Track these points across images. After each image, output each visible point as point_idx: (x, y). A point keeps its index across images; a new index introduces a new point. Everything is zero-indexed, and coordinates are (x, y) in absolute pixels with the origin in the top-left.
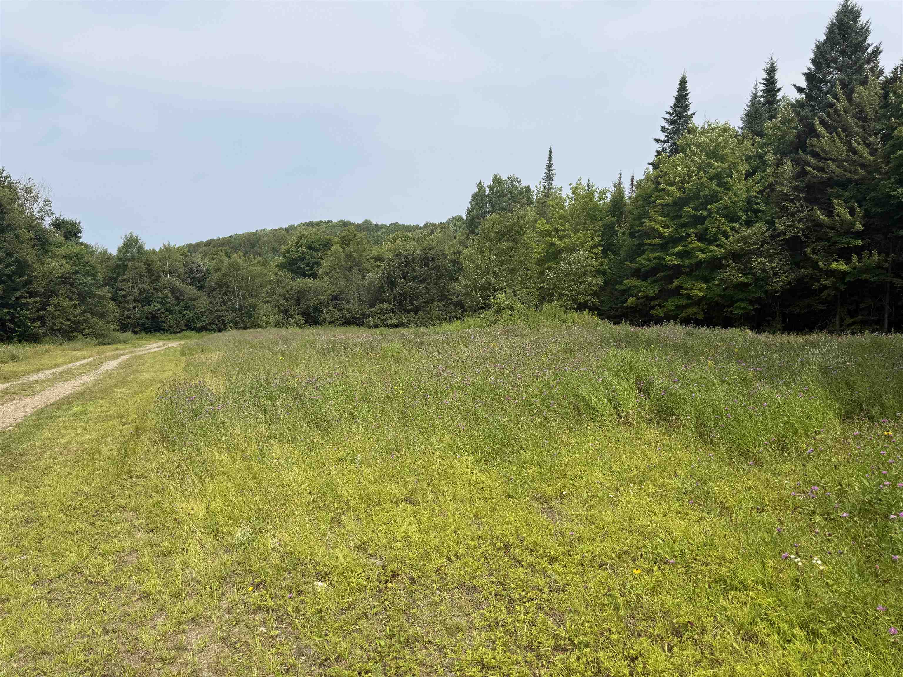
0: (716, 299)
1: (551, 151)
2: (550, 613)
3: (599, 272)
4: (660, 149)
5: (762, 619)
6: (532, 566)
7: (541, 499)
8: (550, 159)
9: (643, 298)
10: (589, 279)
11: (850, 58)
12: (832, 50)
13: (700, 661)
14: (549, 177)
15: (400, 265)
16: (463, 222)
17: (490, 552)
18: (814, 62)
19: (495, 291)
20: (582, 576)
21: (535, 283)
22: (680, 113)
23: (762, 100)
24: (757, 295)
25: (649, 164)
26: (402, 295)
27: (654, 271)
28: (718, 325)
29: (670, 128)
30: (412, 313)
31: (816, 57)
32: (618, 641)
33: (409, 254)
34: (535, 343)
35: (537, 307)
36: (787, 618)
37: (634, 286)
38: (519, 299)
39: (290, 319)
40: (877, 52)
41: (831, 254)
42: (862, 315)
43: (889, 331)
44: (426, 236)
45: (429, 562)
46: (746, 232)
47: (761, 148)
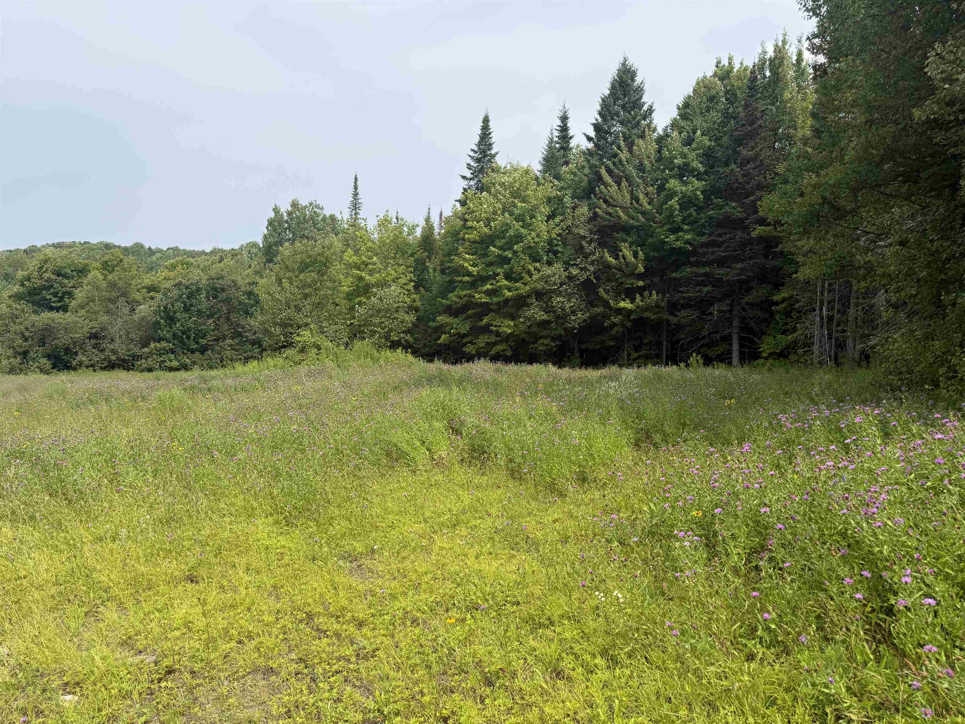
0: (522, 336)
1: (356, 179)
2: (358, 684)
3: (411, 309)
4: (467, 187)
5: (567, 654)
6: (338, 635)
7: (350, 557)
8: (356, 188)
9: (455, 335)
10: (402, 315)
11: (630, 113)
12: (615, 104)
13: (512, 708)
14: (355, 206)
15: (181, 297)
16: (260, 249)
17: (290, 626)
18: (600, 114)
19: (299, 327)
20: (393, 636)
21: (344, 319)
22: (484, 151)
23: (557, 146)
24: (557, 332)
25: (456, 201)
26: (183, 333)
27: (464, 308)
28: (524, 362)
29: (475, 165)
30: (197, 354)
31: (602, 109)
32: (430, 703)
33: (192, 284)
34: (345, 385)
35: (347, 344)
36: (590, 649)
37: (447, 323)
38: (326, 336)
39: (31, 363)
40: (651, 110)
41: (619, 294)
42: (645, 350)
43: (667, 364)
44: (213, 264)
45: (216, 649)
46: (548, 271)
47: (560, 191)
